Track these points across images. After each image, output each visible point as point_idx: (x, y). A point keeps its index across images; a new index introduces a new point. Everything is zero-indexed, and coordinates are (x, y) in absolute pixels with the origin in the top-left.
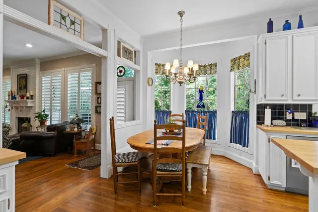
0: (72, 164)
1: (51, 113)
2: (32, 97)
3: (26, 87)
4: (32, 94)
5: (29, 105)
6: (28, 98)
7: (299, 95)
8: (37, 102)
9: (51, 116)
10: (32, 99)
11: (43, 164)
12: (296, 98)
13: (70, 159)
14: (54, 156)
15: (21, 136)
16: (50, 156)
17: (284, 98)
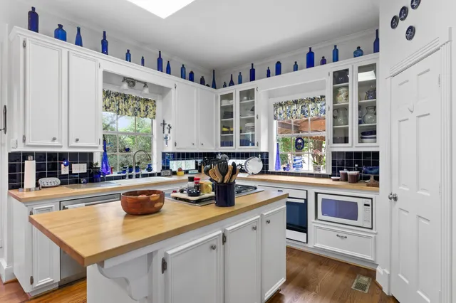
7: (77, 140)
12: (73, 143)
17: (56, 143)
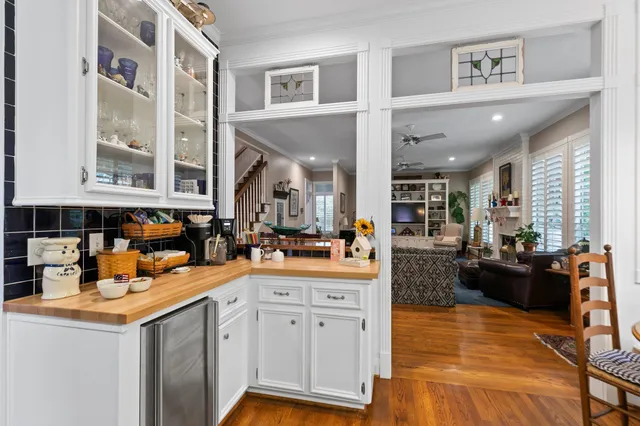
0: (549, 337)
1: (546, 230)
2: (517, 201)
3: (509, 185)
4: (516, 196)
5: (512, 215)
6: (510, 204)
8: (523, 209)
9: (546, 235)
10: (516, 204)
11: (500, 316)
13: (553, 327)
14: (527, 310)
15: (479, 264)
16: (521, 307)
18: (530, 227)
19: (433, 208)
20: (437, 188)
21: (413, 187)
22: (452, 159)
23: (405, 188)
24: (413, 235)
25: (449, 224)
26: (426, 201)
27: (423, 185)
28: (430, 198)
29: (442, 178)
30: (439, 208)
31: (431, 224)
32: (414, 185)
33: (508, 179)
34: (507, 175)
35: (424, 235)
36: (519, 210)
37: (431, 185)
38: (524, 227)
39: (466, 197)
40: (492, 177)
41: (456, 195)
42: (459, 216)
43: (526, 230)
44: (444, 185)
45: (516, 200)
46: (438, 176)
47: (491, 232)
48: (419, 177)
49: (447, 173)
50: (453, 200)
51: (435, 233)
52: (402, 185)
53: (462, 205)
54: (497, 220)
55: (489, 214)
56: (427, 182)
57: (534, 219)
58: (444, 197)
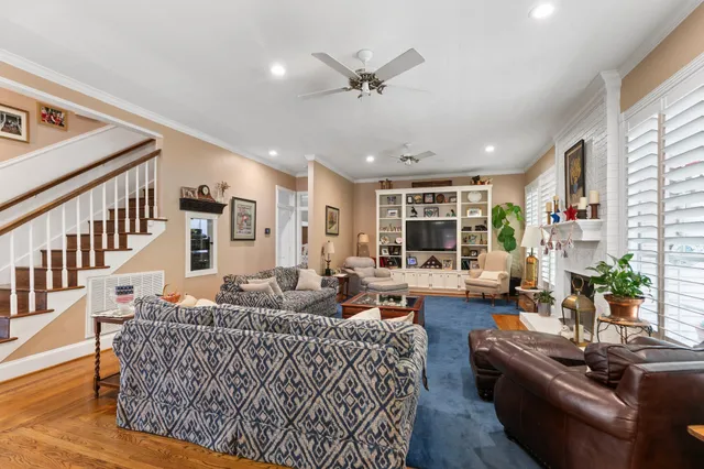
1: (661, 269)
2: (595, 210)
3: (582, 182)
4: (594, 201)
5: (587, 236)
6: (582, 214)
8: (609, 225)
9: (661, 281)
10: (595, 215)
18: (624, 261)
19: (469, 229)
20: (475, 199)
21: (439, 198)
22: (490, 149)
23: (429, 199)
24: (441, 267)
25: (494, 252)
26: (458, 218)
27: (454, 195)
28: (464, 213)
29: (483, 183)
30: (478, 228)
31: (467, 251)
32: (441, 195)
33: (579, 170)
34: (577, 164)
35: (455, 268)
36: (601, 227)
37: (465, 194)
38: (610, 262)
39: (520, 211)
40: (553, 176)
41: (505, 208)
42: (508, 240)
43: (616, 268)
44: (485, 193)
45: (595, 208)
46: (476, 180)
47: (553, 267)
48: (449, 183)
49: (489, 177)
50: (499, 216)
51: (472, 264)
52: (424, 194)
53: (513, 223)
54: (559, 246)
55: (547, 236)
56: (459, 189)
57: (633, 246)
58: (485, 212)
